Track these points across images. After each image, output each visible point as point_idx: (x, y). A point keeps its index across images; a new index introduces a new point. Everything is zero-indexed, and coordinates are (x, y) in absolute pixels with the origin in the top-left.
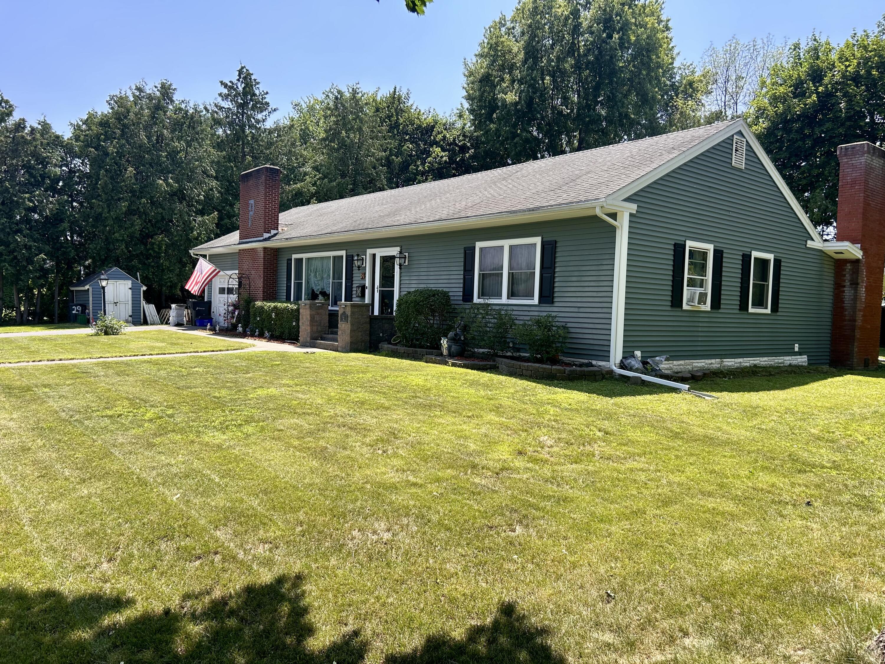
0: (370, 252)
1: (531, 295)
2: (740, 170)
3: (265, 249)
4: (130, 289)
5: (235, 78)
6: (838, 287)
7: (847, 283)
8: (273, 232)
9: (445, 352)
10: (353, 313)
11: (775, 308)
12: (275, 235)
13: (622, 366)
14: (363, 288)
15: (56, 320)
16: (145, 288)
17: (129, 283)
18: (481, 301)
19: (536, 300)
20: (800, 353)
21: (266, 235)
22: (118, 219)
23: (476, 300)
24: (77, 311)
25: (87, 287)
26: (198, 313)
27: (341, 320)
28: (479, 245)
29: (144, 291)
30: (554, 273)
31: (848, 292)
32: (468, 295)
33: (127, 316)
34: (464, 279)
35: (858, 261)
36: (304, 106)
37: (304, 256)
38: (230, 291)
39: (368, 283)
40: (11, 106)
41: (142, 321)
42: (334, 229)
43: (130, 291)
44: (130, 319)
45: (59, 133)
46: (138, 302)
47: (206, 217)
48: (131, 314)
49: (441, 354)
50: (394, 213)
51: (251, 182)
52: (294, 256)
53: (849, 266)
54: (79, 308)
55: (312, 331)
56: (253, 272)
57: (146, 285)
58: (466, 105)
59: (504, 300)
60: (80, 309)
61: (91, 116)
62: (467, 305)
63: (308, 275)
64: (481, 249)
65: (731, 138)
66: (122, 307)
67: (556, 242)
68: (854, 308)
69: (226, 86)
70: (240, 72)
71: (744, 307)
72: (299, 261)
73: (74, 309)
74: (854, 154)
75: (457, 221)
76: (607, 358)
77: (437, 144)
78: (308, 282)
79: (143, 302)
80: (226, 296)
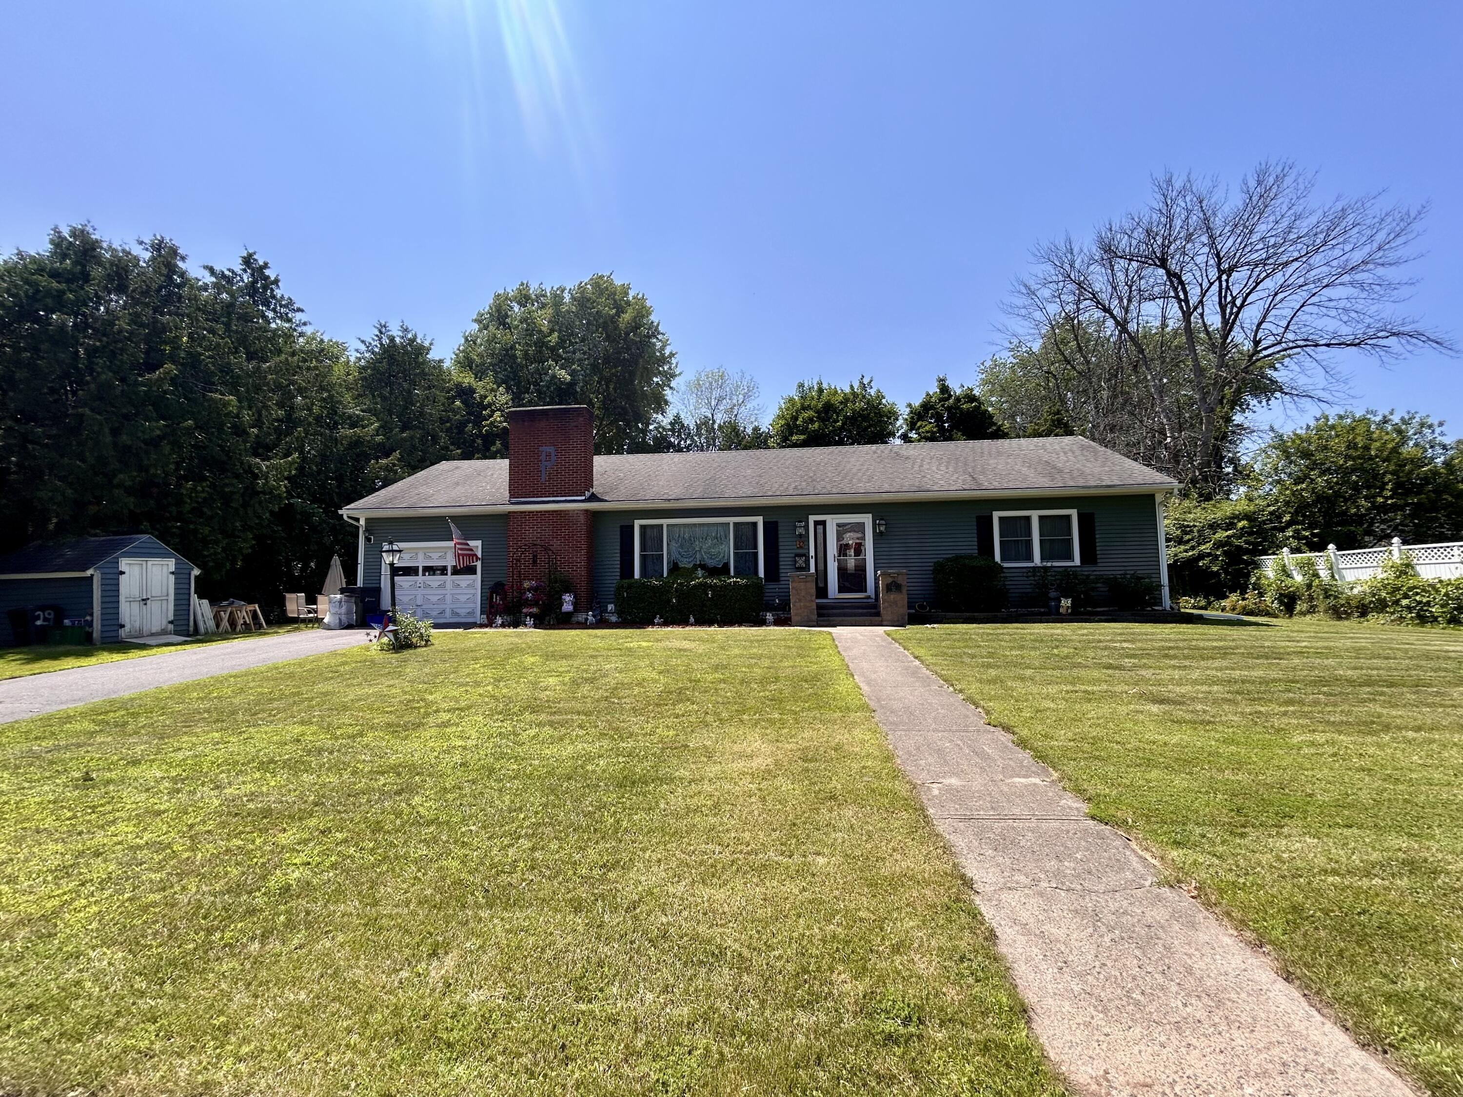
0: (813, 518)
1: (1069, 558)
3: (586, 511)
4: (173, 573)
8: (591, 491)
16: (196, 572)
17: (171, 564)
19: (1077, 561)
21: (588, 494)
24: (45, 619)
25: (89, 573)
26: (366, 607)
27: (889, 590)
28: (998, 514)
29: (196, 577)
33: (164, 622)
37: (665, 522)
41: (191, 629)
43: (172, 578)
44: (171, 627)
46: (186, 597)
48: (171, 618)
51: (544, 423)
52: (639, 522)
54: (50, 614)
55: (815, 608)
57: (198, 566)
59: (1038, 563)
60: (52, 616)
64: (1000, 518)
66: (154, 606)
67: (1093, 514)
73: (38, 618)
79: (194, 597)
80: (420, 578)
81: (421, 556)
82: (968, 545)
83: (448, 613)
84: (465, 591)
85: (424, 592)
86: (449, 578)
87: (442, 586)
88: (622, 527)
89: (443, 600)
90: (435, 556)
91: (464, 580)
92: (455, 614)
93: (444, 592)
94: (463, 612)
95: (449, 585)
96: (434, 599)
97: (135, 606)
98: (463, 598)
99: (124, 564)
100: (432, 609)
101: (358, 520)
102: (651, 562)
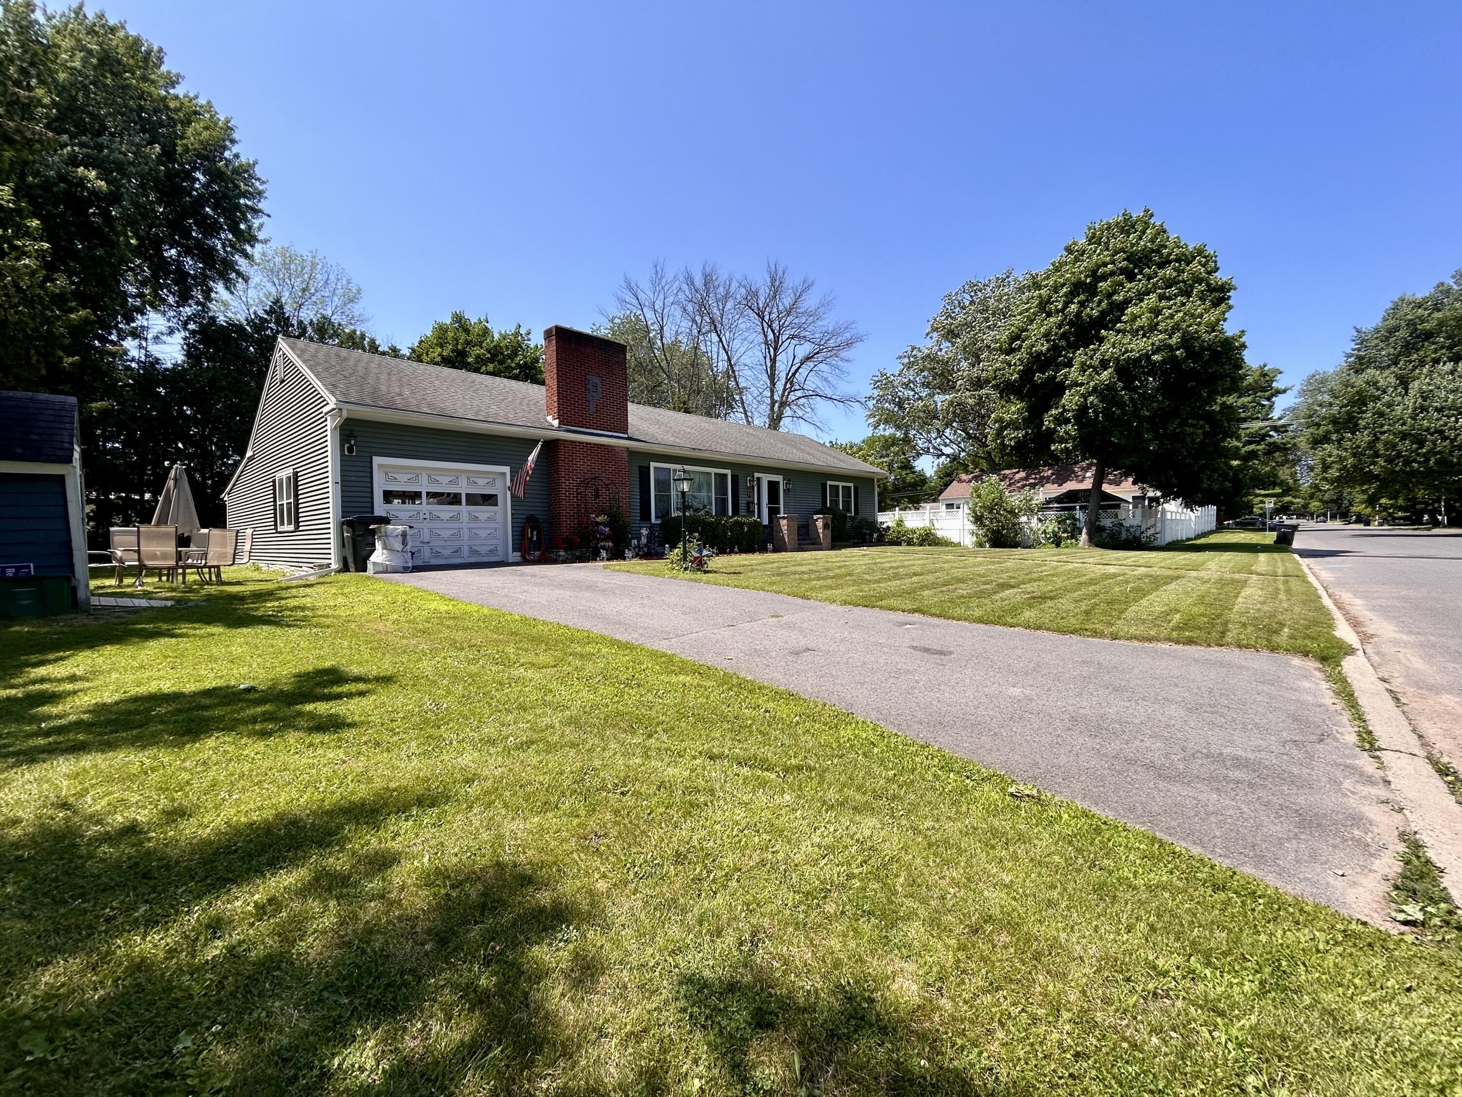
0: (756, 475)
3: (627, 449)
14: (752, 505)
27: (825, 527)
28: (829, 483)
37: (671, 466)
39: (756, 500)
52: (654, 465)
80: (424, 507)
81: (424, 479)
82: (818, 501)
83: (465, 551)
84: (486, 525)
85: (431, 525)
86: (464, 509)
87: (455, 518)
88: (640, 467)
89: (457, 536)
90: (444, 480)
91: (484, 512)
92: (473, 552)
93: (458, 525)
94: (484, 550)
95: (465, 516)
96: (446, 534)
98: (483, 534)
100: (444, 547)
102: (664, 500)
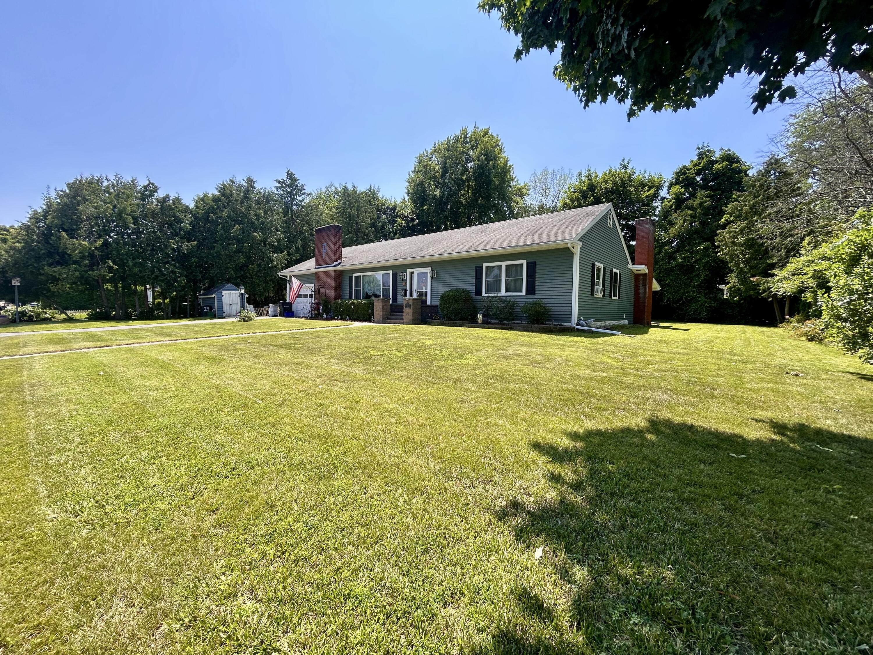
0: (409, 271)
1: (521, 291)
2: (610, 228)
3: (335, 271)
4: (239, 296)
5: (285, 177)
6: (637, 287)
7: (641, 285)
8: (339, 261)
9: (480, 321)
10: (413, 303)
11: (619, 298)
12: (340, 263)
13: (578, 324)
14: (406, 291)
15: (188, 315)
16: (247, 296)
17: (238, 293)
18: (487, 295)
19: (524, 293)
20: (625, 319)
21: (336, 263)
22: (229, 256)
23: (484, 294)
24: (207, 310)
25: (213, 296)
26: (285, 310)
27: (406, 307)
28: (485, 265)
30: (535, 278)
31: (641, 289)
32: (478, 292)
33: (238, 312)
34: (476, 283)
35: (646, 274)
36: (314, 194)
37: (361, 274)
38: (311, 296)
39: (408, 288)
40: (156, 187)
42: (385, 258)
45: (188, 204)
46: (244, 303)
47: (279, 254)
49: (478, 323)
50: (420, 249)
51: (323, 234)
52: (354, 275)
53: (641, 277)
54: (208, 308)
55: (383, 315)
56: (327, 284)
57: (248, 294)
58: (407, 198)
59: (503, 293)
61: (205, 196)
62: (479, 297)
63: (364, 285)
64: (487, 267)
65: (608, 212)
66: (234, 307)
67: (535, 262)
68: (644, 297)
69: (279, 182)
70: (288, 174)
71: (611, 297)
72: (357, 278)
73: (205, 309)
74: (643, 224)
75: (477, 252)
76: (570, 321)
77: (400, 217)
78: (363, 289)
80: (302, 299)
82: (470, 286)
88: (349, 277)
97: (228, 306)
99: (224, 293)
101: (286, 277)
